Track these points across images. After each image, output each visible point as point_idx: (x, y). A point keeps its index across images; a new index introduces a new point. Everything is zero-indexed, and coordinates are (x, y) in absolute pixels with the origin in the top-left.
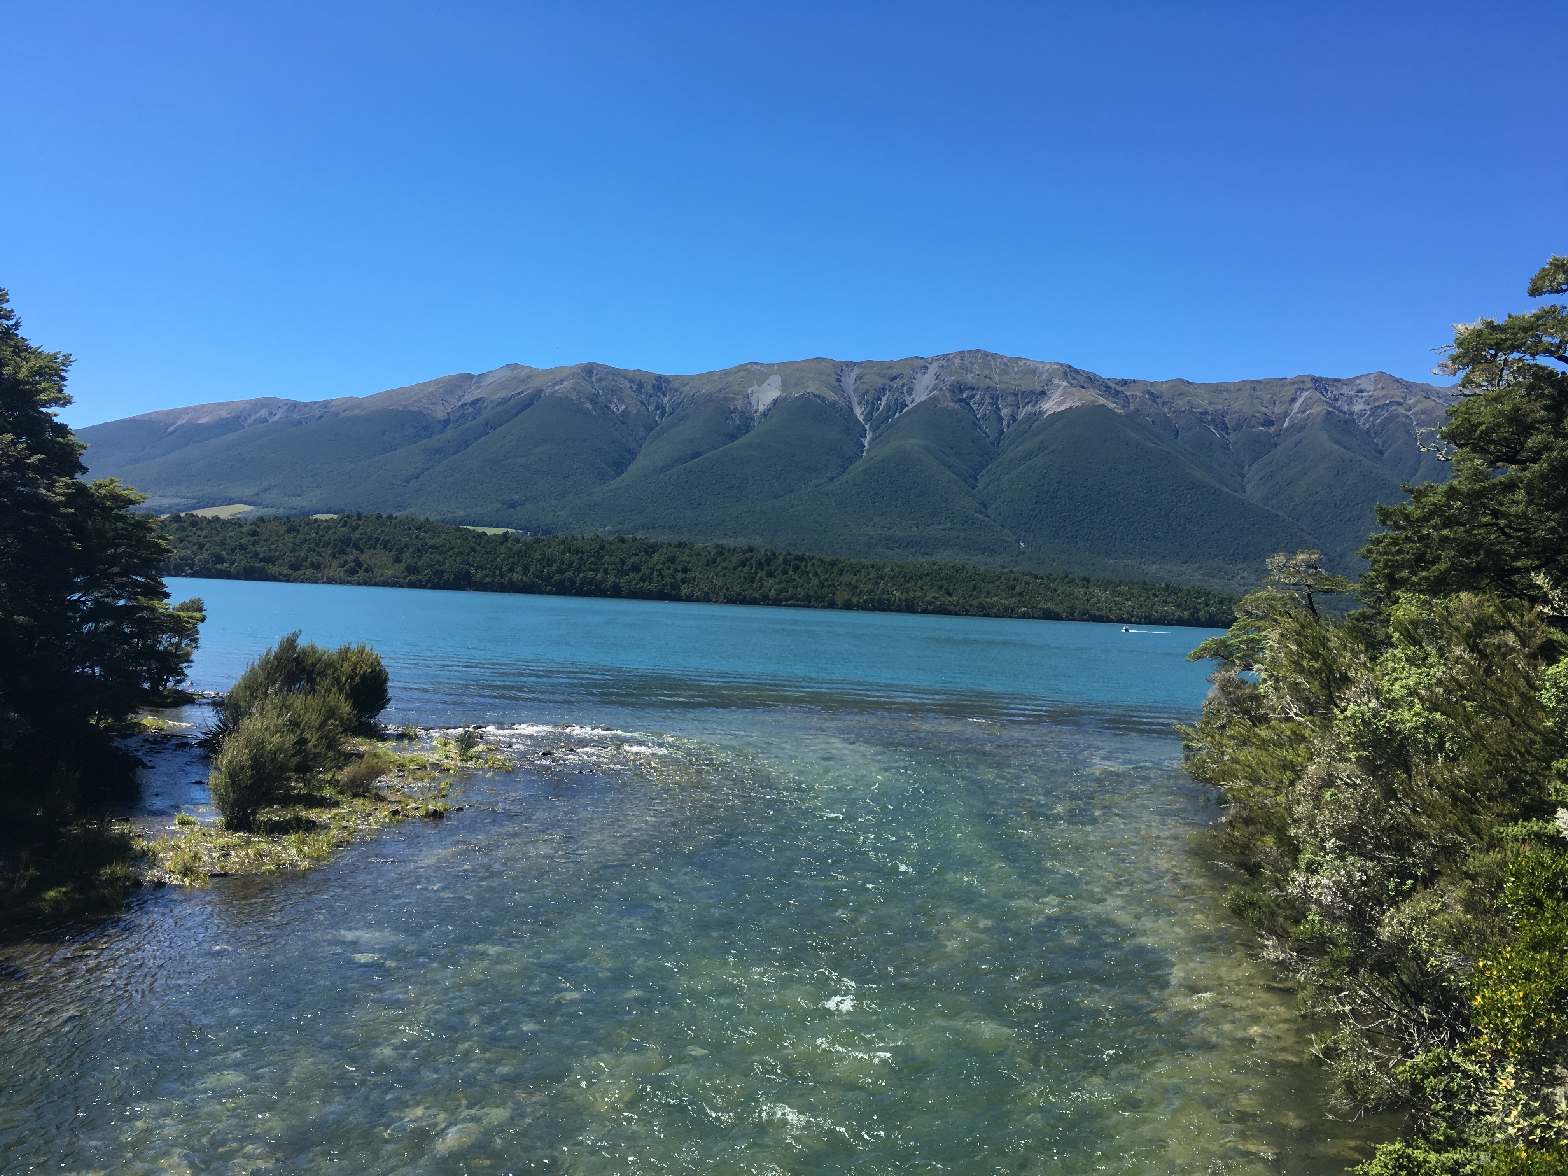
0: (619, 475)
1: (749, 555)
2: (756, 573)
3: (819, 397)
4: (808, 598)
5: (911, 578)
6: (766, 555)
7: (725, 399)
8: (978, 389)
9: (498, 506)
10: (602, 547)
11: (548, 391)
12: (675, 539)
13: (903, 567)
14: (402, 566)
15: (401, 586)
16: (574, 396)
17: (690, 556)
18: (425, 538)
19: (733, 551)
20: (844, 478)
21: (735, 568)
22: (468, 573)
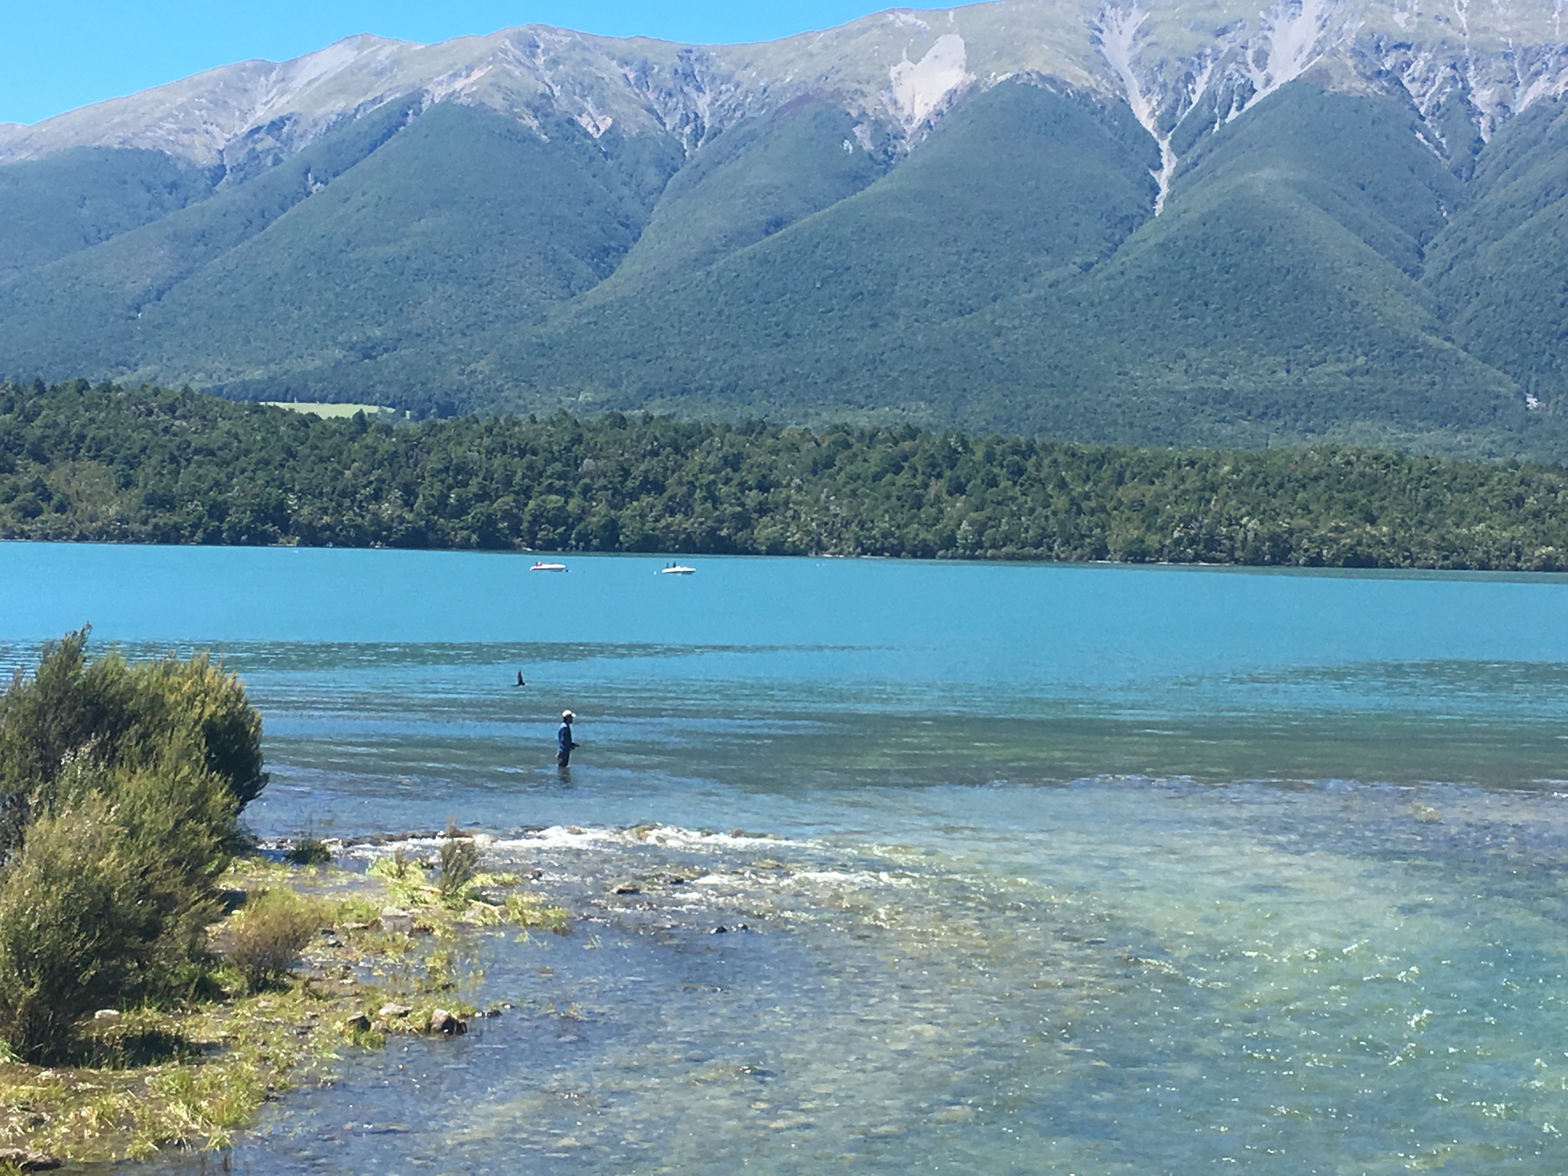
0: (606, 272)
1: (907, 445)
2: (926, 486)
3: (1052, 80)
4: (1043, 540)
5: (1281, 486)
6: (945, 443)
7: (838, 94)
8: (1419, 49)
9: (338, 353)
10: (578, 440)
11: (439, 93)
12: (737, 415)
13: (1261, 461)
14: (135, 495)
15: (138, 541)
16: (497, 102)
17: (776, 452)
18: (184, 430)
19: (871, 438)
20: (1114, 266)
21: (877, 477)
22: (281, 506)
